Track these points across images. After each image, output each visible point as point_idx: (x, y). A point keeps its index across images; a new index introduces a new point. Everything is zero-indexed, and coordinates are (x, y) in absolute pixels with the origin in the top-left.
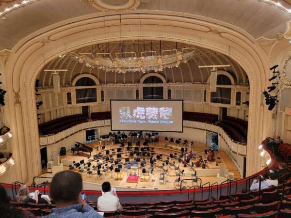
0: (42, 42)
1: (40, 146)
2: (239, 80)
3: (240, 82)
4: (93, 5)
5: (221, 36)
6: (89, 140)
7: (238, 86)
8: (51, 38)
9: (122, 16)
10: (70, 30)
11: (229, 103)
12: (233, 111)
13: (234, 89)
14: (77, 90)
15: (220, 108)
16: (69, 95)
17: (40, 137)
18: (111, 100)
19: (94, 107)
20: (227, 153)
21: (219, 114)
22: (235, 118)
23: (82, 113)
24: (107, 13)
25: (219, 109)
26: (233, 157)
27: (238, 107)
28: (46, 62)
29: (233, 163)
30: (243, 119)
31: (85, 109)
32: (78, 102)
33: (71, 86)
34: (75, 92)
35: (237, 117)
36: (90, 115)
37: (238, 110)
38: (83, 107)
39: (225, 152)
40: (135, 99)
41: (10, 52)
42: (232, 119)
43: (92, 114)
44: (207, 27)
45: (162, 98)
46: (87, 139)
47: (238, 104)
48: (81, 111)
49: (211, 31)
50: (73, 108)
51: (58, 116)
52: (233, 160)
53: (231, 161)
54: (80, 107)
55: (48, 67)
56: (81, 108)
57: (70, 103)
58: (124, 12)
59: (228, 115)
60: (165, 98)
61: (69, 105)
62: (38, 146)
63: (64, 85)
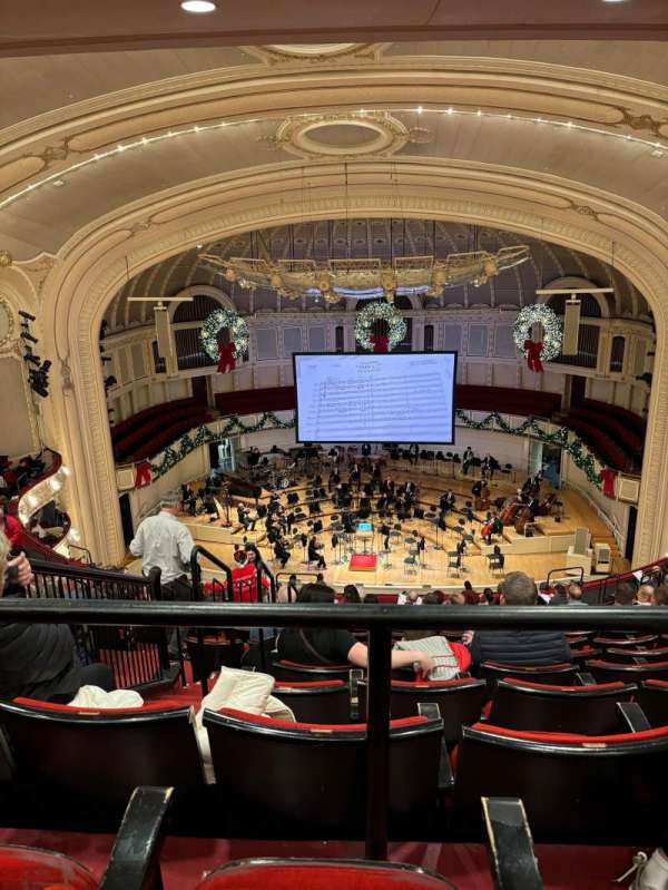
0: (130, 230)
1: (119, 492)
2: (622, 305)
3: (623, 310)
5: (597, 220)
7: (618, 323)
9: (350, 167)
11: (592, 364)
12: (602, 385)
13: (607, 330)
14: (177, 334)
15: (568, 376)
17: (116, 469)
19: (223, 378)
20: (584, 493)
21: (562, 392)
22: (605, 404)
23: (191, 395)
24: (314, 162)
25: (563, 380)
26: (599, 505)
27: (616, 376)
29: (600, 518)
30: (626, 407)
31: (200, 384)
32: (183, 366)
34: (172, 340)
35: (609, 402)
36: (211, 401)
37: (615, 383)
38: (194, 379)
39: (577, 492)
40: (335, 350)
41: (53, 261)
42: (599, 407)
43: (217, 396)
44: (566, 199)
45: (410, 347)
47: (615, 368)
48: (191, 390)
49: (574, 207)
50: (168, 383)
52: (600, 512)
53: (596, 513)
54: (186, 380)
56: (190, 383)
57: (161, 370)
59: (586, 396)
60: (418, 347)
61: (160, 377)
62: (114, 491)
63: (143, 320)
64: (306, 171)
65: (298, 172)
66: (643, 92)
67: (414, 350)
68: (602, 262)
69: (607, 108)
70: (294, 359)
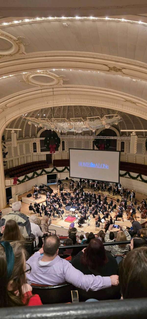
1: (6, 186)
4: (29, 83)
6: (49, 183)
8: (7, 105)
9: (54, 89)
10: (21, 100)
14: (41, 141)
16: (35, 144)
17: (5, 179)
18: (69, 149)
19: (57, 155)
23: (46, 160)
24: (43, 88)
28: (7, 123)
31: (49, 157)
32: (42, 151)
33: (36, 137)
34: (39, 143)
36: (53, 162)
38: (47, 155)
40: (92, 149)
43: (54, 160)
45: (116, 149)
46: (48, 182)
48: (46, 158)
50: (38, 155)
51: (25, 162)
55: (8, 127)
56: (45, 156)
57: (35, 151)
58: (55, 86)
60: (118, 149)
61: (35, 153)
62: (3, 186)
63: (30, 136)
64: (43, 91)
65: (40, 91)
66: (109, 59)
67: (117, 150)
68: (136, 116)
69: (101, 65)
70: (69, 150)
